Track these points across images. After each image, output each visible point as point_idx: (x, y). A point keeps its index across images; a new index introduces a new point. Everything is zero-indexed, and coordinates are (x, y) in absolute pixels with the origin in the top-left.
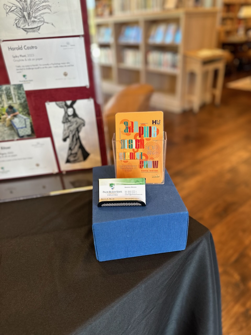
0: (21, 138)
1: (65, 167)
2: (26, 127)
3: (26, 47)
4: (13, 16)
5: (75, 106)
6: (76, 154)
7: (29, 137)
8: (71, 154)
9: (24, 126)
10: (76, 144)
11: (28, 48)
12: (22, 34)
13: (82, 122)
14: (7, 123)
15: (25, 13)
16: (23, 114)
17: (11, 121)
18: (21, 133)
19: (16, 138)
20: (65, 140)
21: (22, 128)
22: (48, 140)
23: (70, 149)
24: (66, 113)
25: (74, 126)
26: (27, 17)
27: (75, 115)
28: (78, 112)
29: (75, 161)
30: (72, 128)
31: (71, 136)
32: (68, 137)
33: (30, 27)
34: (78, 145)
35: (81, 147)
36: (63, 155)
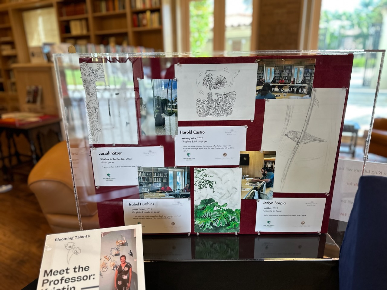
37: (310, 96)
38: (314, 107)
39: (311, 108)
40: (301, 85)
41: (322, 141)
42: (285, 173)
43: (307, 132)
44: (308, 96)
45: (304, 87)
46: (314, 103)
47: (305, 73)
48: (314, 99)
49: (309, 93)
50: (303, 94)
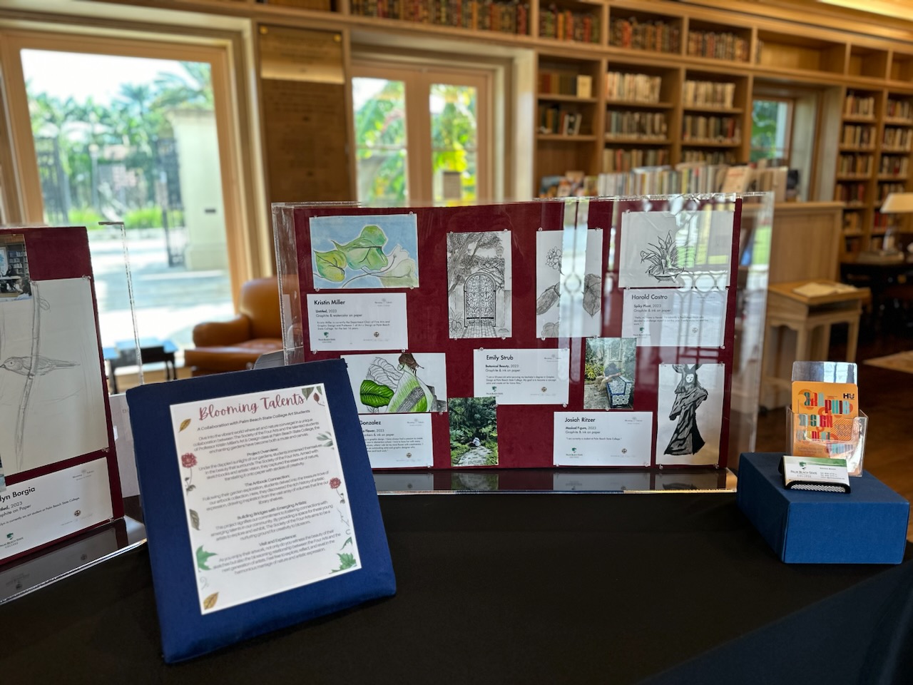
0: (614, 408)
1: (663, 459)
2: (624, 394)
3: (653, 297)
4: (648, 263)
5: (698, 372)
6: (684, 439)
7: (624, 408)
8: (677, 439)
9: (623, 392)
10: (687, 426)
11: (656, 298)
12: (655, 283)
13: (705, 393)
14: (603, 385)
15: (663, 261)
16: (625, 377)
17: (607, 383)
18: (615, 402)
19: (607, 408)
20: (673, 417)
21: (618, 394)
22: (651, 414)
23: (677, 431)
24: (684, 379)
25: (691, 398)
26: (664, 265)
27: (696, 383)
28: (699, 379)
29: (679, 452)
30: (686, 401)
31: (682, 414)
32: (679, 413)
33: (665, 275)
34: (690, 426)
35: (694, 430)
36: (664, 441)
37: (30, 294)
38: (43, 312)
39: (37, 314)
40: (8, 278)
41: (71, 365)
42: (20, 434)
43: (42, 354)
44: (26, 295)
45: (15, 281)
46: (39, 306)
47: (9, 258)
48: (39, 299)
49: (27, 290)
50: (14, 292)
